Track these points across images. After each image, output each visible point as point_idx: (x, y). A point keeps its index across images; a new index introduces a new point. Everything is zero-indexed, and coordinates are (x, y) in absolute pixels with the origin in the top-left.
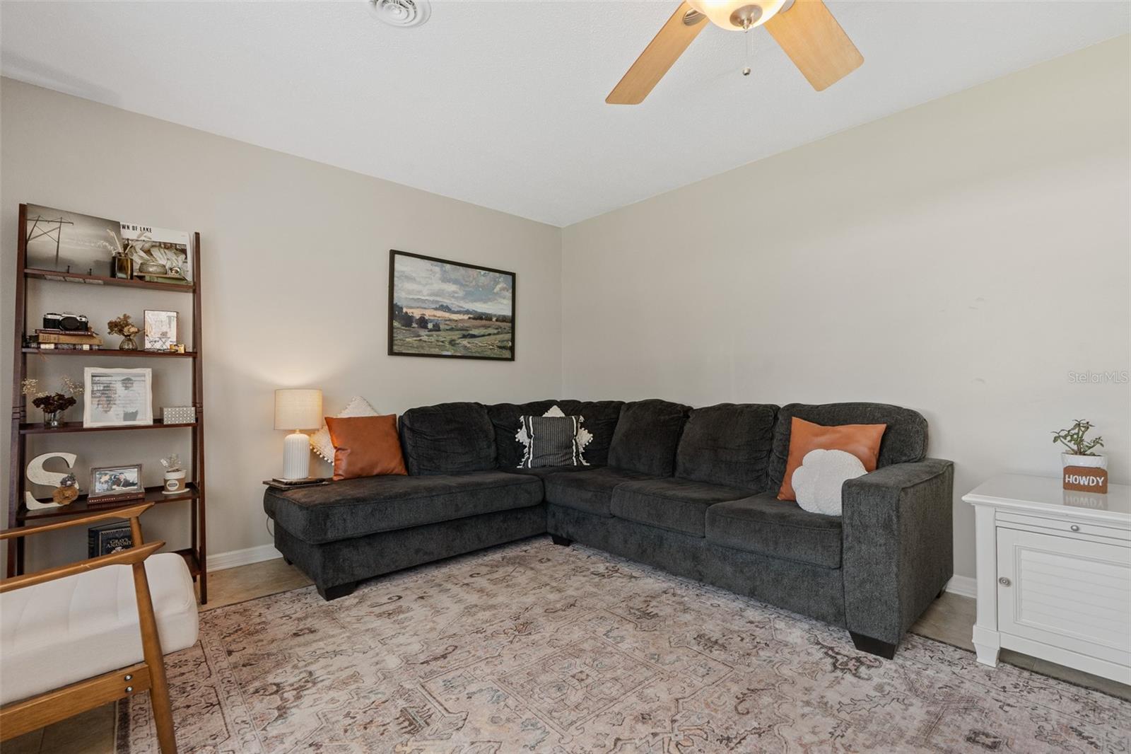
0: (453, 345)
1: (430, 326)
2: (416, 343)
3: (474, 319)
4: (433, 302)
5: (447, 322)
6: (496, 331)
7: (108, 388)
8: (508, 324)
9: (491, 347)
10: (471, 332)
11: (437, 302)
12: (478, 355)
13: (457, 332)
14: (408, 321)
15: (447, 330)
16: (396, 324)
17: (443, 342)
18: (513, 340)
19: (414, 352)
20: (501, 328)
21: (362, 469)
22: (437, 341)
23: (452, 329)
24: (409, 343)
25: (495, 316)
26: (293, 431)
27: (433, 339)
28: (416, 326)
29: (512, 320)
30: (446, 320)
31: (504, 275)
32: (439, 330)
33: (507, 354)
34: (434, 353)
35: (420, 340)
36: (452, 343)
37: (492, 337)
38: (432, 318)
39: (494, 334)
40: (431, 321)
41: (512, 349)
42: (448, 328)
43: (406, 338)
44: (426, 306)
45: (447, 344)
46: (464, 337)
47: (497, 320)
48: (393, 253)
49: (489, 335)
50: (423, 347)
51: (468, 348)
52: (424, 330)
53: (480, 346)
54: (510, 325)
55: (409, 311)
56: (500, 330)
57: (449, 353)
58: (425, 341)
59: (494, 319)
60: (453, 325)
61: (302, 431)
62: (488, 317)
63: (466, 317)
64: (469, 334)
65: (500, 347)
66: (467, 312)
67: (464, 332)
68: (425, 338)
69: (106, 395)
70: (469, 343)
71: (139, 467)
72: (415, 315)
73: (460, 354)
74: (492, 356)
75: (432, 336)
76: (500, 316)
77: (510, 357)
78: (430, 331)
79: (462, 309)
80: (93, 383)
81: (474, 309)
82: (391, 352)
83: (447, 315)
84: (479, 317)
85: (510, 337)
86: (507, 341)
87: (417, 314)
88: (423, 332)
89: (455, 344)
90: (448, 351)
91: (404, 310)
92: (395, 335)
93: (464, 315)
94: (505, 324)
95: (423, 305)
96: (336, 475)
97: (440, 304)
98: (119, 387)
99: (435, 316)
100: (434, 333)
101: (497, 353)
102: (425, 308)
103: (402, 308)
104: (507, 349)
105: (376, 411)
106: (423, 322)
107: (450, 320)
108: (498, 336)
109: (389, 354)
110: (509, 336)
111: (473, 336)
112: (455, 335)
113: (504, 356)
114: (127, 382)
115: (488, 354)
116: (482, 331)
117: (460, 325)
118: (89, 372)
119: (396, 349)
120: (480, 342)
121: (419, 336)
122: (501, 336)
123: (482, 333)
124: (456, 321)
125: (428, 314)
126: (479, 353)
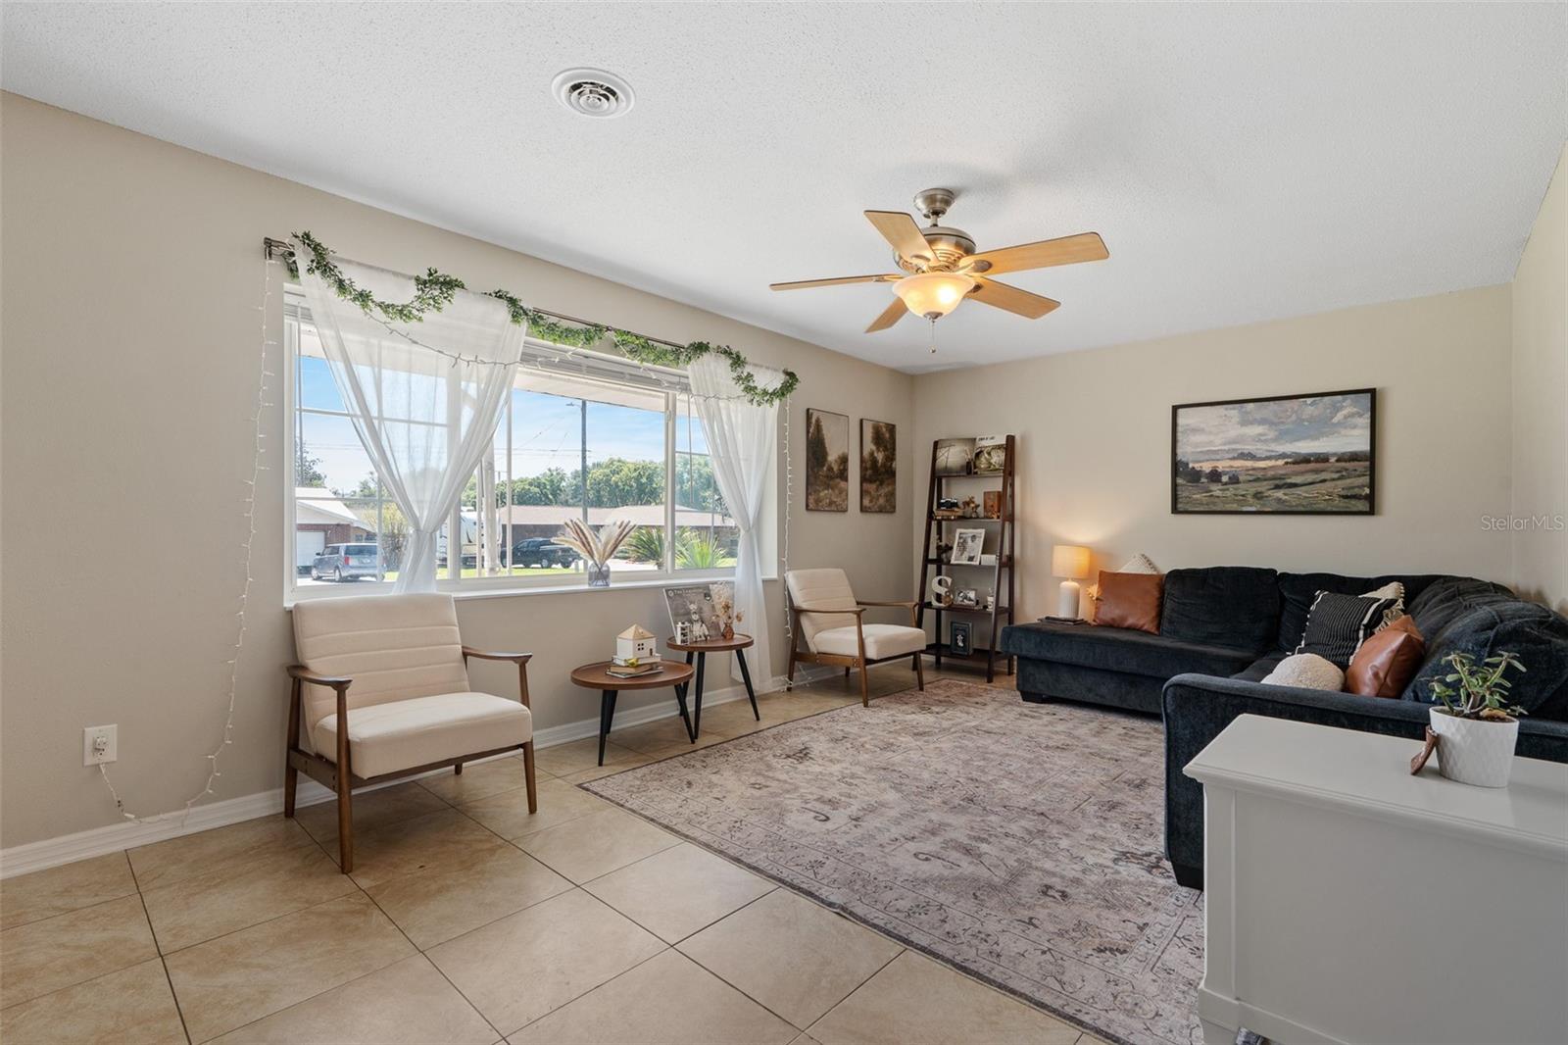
0: (1258, 499)
1: (1225, 479)
2: (1205, 500)
3: (1294, 463)
4: (1228, 451)
5: (1251, 472)
6: (1336, 476)
7: (965, 541)
8: (1361, 463)
9: (1327, 497)
10: (1289, 481)
11: (1236, 450)
12: (1302, 509)
13: (1265, 483)
14: (1195, 476)
15: (1250, 481)
16: (1180, 481)
17: (1243, 496)
18: (1372, 485)
19: (1202, 509)
20: (1346, 470)
21: (1113, 619)
22: (1236, 495)
23: (1257, 480)
24: (1197, 500)
25: (1334, 454)
26: (1067, 579)
27: (1228, 493)
28: (1206, 480)
29: (1371, 459)
30: (1249, 470)
31: (1353, 396)
32: (1238, 482)
33: (1363, 506)
34: (1229, 509)
35: (1212, 496)
36: (1258, 496)
37: (1328, 484)
38: (1227, 470)
39: (1333, 480)
40: (1226, 473)
41: (1371, 499)
42: (1251, 478)
43: (1193, 495)
44: (1218, 457)
45: (1249, 498)
46: (1277, 487)
47: (1337, 461)
48: (1175, 409)
49: (1324, 481)
50: (1214, 504)
51: (1285, 501)
52: (1215, 484)
53: (1306, 497)
54: (1368, 463)
55: (1197, 466)
56: (1344, 473)
57: (1253, 509)
58: (1218, 497)
59: (1333, 460)
60: (1260, 474)
61: (1073, 580)
62: (1323, 459)
63: (1281, 462)
64: (1285, 484)
65: (1346, 497)
66: (1283, 456)
67: (1277, 482)
68: (1218, 493)
69: (963, 546)
70: (1285, 494)
71: (975, 590)
72: (1204, 469)
73: (1269, 510)
74: (1329, 509)
75: (1228, 489)
76: (1343, 454)
77: (1368, 509)
78: (1226, 484)
79: (1273, 454)
80: (960, 538)
81: (1293, 450)
82: (1175, 510)
83: (1249, 464)
84: (1306, 459)
85: (1368, 481)
86: (1362, 487)
87: (1207, 467)
88: (1216, 489)
89: (1262, 497)
90: (1251, 506)
91: (1191, 466)
92: (1179, 493)
93: (1277, 460)
94: (1356, 463)
95: (1213, 457)
96: (1094, 621)
97: (1240, 452)
98: (969, 540)
99: (1232, 467)
100: (1228, 486)
101: (1340, 504)
102: (1218, 460)
103: (1187, 464)
104: (1360, 499)
105: (1155, 570)
106: (1215, 476)
107: (1254, 469)
108: (1339, 482)
109: (1172, 513)
110: (1366, 480)
111: (1295, 485)
112: (1263, 487)
113: (1355, 509)
114: (974, 537)
115: (1322, 506)
116: (1310, 478)
117: (1271, 473)
118: (959, 531)
119: (1180, 506)
120: (1306, 492)
121: (1211, 491)
122: (1348, 481)
123: (1310, 480)
124: (1265, 469)
125: (1221, 466)
126: (1303, 506)
